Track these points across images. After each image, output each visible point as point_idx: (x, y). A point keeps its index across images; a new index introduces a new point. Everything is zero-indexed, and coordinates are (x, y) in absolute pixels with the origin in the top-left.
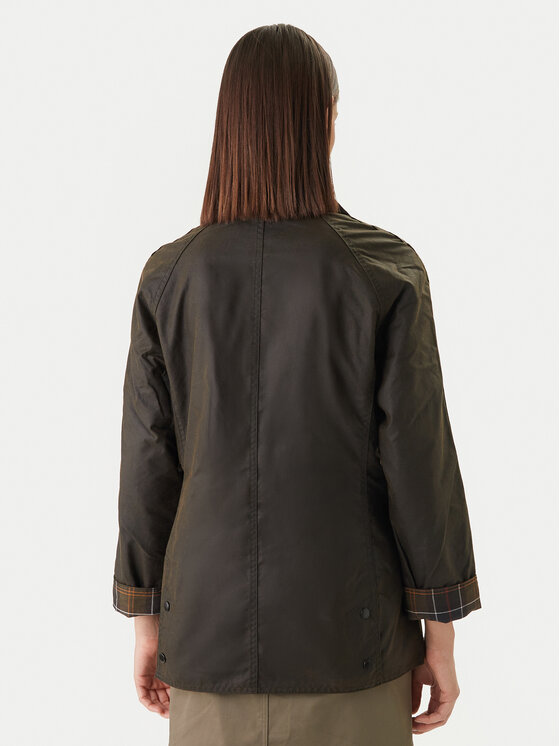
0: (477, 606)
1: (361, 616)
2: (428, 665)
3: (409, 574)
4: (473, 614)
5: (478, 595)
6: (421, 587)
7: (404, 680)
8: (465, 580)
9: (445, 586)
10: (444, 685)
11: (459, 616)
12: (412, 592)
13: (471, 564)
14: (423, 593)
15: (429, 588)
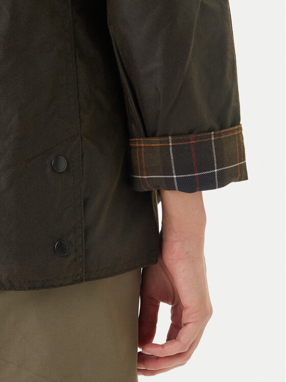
0: (241, 174)
1: (54, 169)
2: (164, 268)
3: (138, 120)
4: (233, 186)
5: (242, 157)
6: (154, 135)
7: (126, 282)
8: (222, 127)
9: (190, 133)
10: (187, 297)
11: (210, 184)
12: (140, 144)
13: (233, 104)
14: (155, 142)
15: (166, 135)
